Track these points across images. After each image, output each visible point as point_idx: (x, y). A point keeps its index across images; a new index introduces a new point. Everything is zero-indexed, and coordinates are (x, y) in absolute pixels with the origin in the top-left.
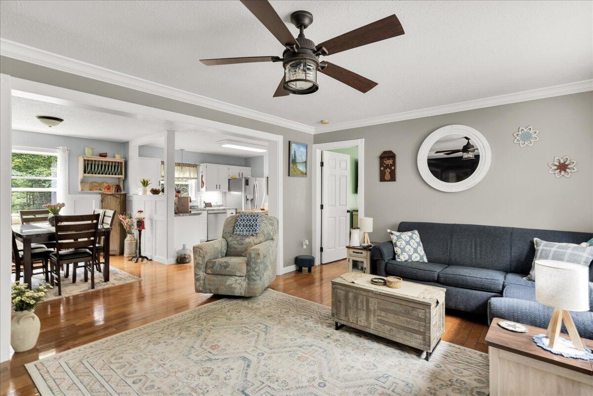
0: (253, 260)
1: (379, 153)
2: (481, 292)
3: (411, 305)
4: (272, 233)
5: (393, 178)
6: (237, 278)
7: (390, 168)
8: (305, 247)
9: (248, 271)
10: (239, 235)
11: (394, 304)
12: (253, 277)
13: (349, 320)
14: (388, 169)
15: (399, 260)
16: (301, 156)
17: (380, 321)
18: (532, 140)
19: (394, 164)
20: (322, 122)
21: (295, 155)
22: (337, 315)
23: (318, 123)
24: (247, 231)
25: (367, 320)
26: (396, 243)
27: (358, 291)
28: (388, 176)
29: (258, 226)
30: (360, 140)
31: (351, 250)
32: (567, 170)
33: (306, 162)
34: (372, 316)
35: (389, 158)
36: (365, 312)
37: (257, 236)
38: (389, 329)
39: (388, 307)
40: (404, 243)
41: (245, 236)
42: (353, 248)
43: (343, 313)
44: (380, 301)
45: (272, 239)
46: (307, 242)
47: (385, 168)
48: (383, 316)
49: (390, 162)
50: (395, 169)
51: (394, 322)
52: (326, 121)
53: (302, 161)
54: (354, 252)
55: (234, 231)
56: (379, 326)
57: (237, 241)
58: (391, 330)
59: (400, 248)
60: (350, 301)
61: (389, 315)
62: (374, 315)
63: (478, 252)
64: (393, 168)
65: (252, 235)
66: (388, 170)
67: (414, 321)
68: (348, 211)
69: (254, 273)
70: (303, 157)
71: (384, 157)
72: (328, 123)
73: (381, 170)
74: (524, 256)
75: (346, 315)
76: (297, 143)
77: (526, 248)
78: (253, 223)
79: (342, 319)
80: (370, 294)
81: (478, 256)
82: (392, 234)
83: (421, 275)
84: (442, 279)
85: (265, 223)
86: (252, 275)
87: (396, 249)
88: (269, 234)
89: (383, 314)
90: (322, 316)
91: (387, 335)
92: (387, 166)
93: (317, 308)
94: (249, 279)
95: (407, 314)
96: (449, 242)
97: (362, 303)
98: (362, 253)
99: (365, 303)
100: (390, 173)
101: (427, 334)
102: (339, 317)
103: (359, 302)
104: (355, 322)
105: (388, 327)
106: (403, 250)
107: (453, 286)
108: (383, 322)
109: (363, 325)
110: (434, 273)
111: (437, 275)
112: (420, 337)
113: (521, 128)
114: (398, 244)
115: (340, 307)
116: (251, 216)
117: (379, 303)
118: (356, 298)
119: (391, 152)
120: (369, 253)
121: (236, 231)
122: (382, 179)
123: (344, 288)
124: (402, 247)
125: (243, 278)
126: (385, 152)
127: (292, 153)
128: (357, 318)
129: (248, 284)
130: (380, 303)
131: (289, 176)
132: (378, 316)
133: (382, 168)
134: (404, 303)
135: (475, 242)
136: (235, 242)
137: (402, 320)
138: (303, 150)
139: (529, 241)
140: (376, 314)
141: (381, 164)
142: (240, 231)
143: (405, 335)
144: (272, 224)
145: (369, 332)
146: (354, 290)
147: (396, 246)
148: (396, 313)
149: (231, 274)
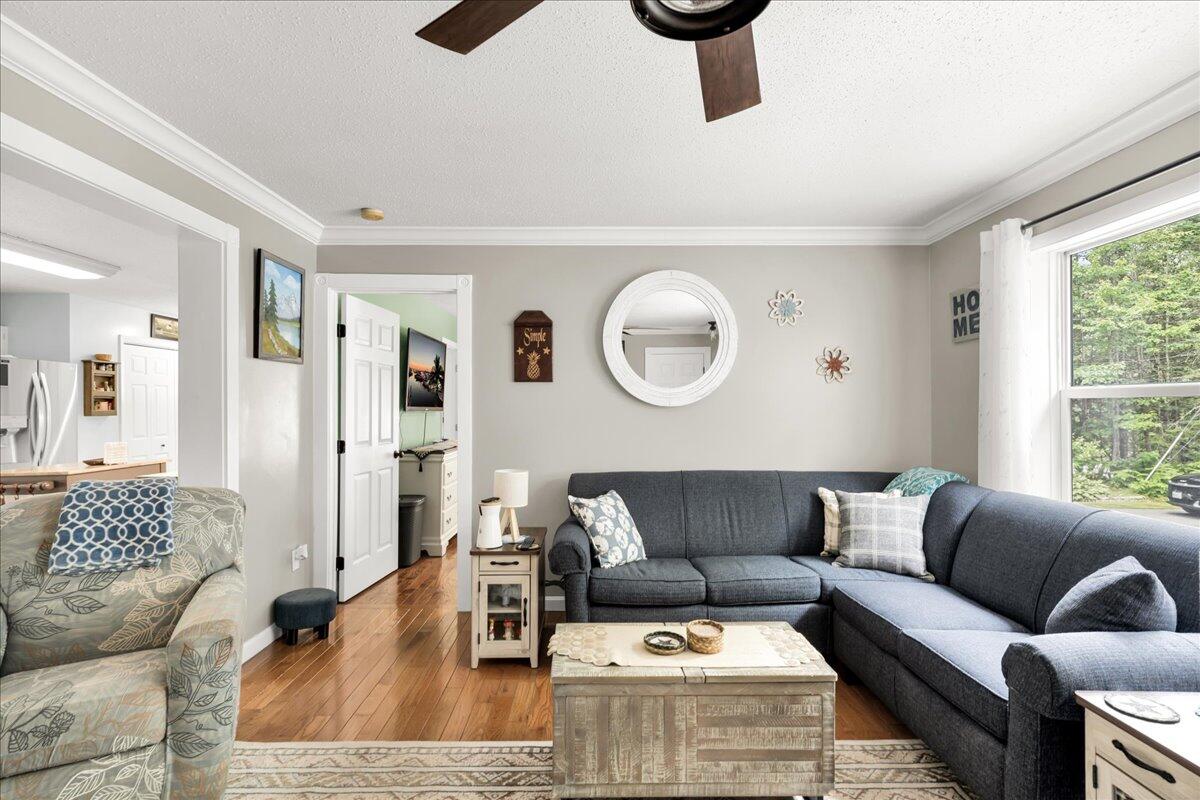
0: (203, 670)
1: (513, 314)
2: (787, 606)
3: (789, 690)
4: (228, 547)
5: (546, 375)
6: (117, 761)
7: (539, 351)
8: (296, 565)
9: (173, 718)
10: (75, 573)
11: (742, 699)
12: (203, 735)
13: (611, 778)
14: (534, 354)
15: (607, 566)
16: (288, 301)
17: (704, 755)
18: (795, 316)
19: (548, 343)
20: (364, 212)
21: (272, 293)
22: (571, 776)
23: (354, 213)
24: (117, 553)
25: (670, 762)
26: (593, 526)
27: (639, 690)
28: (533, 369)
29: (170, 530)
30: (461, 278)
31: (486, 560)
32: (842, 371)
33: (300, 320)
34: (682, 748)
35: (536, 327)
36: (660, 744)
37: (165, 567)
38: (730, 770)
39: (727, 712)
40: (610, 524)
41: (108, 571)
42: (489, 553)
43: (591, 762)
44: (704, 700)
45: (232, 566)
46: (304, 550)
47: (528, 351)
48: (714, 741)
49: (540, 336)
50: (551, 353)
51: (744, 747)
52: (378, 212)
53: (290, 317)
54: (493, 563)
55: (43, 563)
56: (704, 770)
57: (66, 598)
58: (738, 769)
59: (606, 537)
60: (615, 723)
61: (730, 730)
62: (689, 744)
63: (736, 523)
64: (546, 351)
65: (146, 565)
66: (534, 357)
67: (795, 730)
68: (396, 455)
69: (206, 718)
70: (294, 306)
71: (524, 325)
72: (380, 218)
73: (516, 354)
74: (806, 522)
75: (604, 765)
76: (279, 261)
77: (807, 507)
78: (146, 519)
79: (590, 781)
80: (679, 689)
81: (737, 532)
82: (580, 505)
83: (674, 594)
84: (717, 596)
85: (198, 516)
86: (200, 727)
87: (595, 541)
88: (220, 552)
89: (715, 733)
90: (483, 784)
91: (728, 787)
92: (533, 347)
93: (445, 761)
94: (179, 750)
95: (778, 716)
96: (682, 508)
97: (654, 719)
98: (516, 563)
99: (660, 717)
100: (539, 362)
101: (826, 753)
102: (578, 779)
103: (645, 717)
104: (630, 780)
105: (727, 766)
106: (611, 540)
107: (737, 606)
108: (714, 756)
109: (656, 781)
110: (699, 585)
111: (703, 589)
112: (810, 765)
113: (780, 293)
114: (600, 527)
115: (583, 748)
116: (132, 494)
117: (702, 707)
118: (633, 710)
119: (541, 314)
120: (535, 560)
121: (62, 559)
122: (520, 375)
123: (590, 690)
124: (608, 533)
125: (150, 752)
126: (526, 314)
127: (266, 286)
128: (638, 767)
129: (177, 768)
130: (706, 706)
131: (256, 355)
132: (700, 742)
133: (520, 351)
134: (769, 690)
135: (728, 504)
136: (56, 604)
137: (766, 737)
138: (293, 283)
139: (808, 493)
140: (695, 740)
141: (518, 340)
142: (83, 557)
143: (774, 770)
144: (226, 516)
145: (675, 795)
146: (627, 689)
147: (594, 533)
148: (747, 721)
149: (81, 754)
